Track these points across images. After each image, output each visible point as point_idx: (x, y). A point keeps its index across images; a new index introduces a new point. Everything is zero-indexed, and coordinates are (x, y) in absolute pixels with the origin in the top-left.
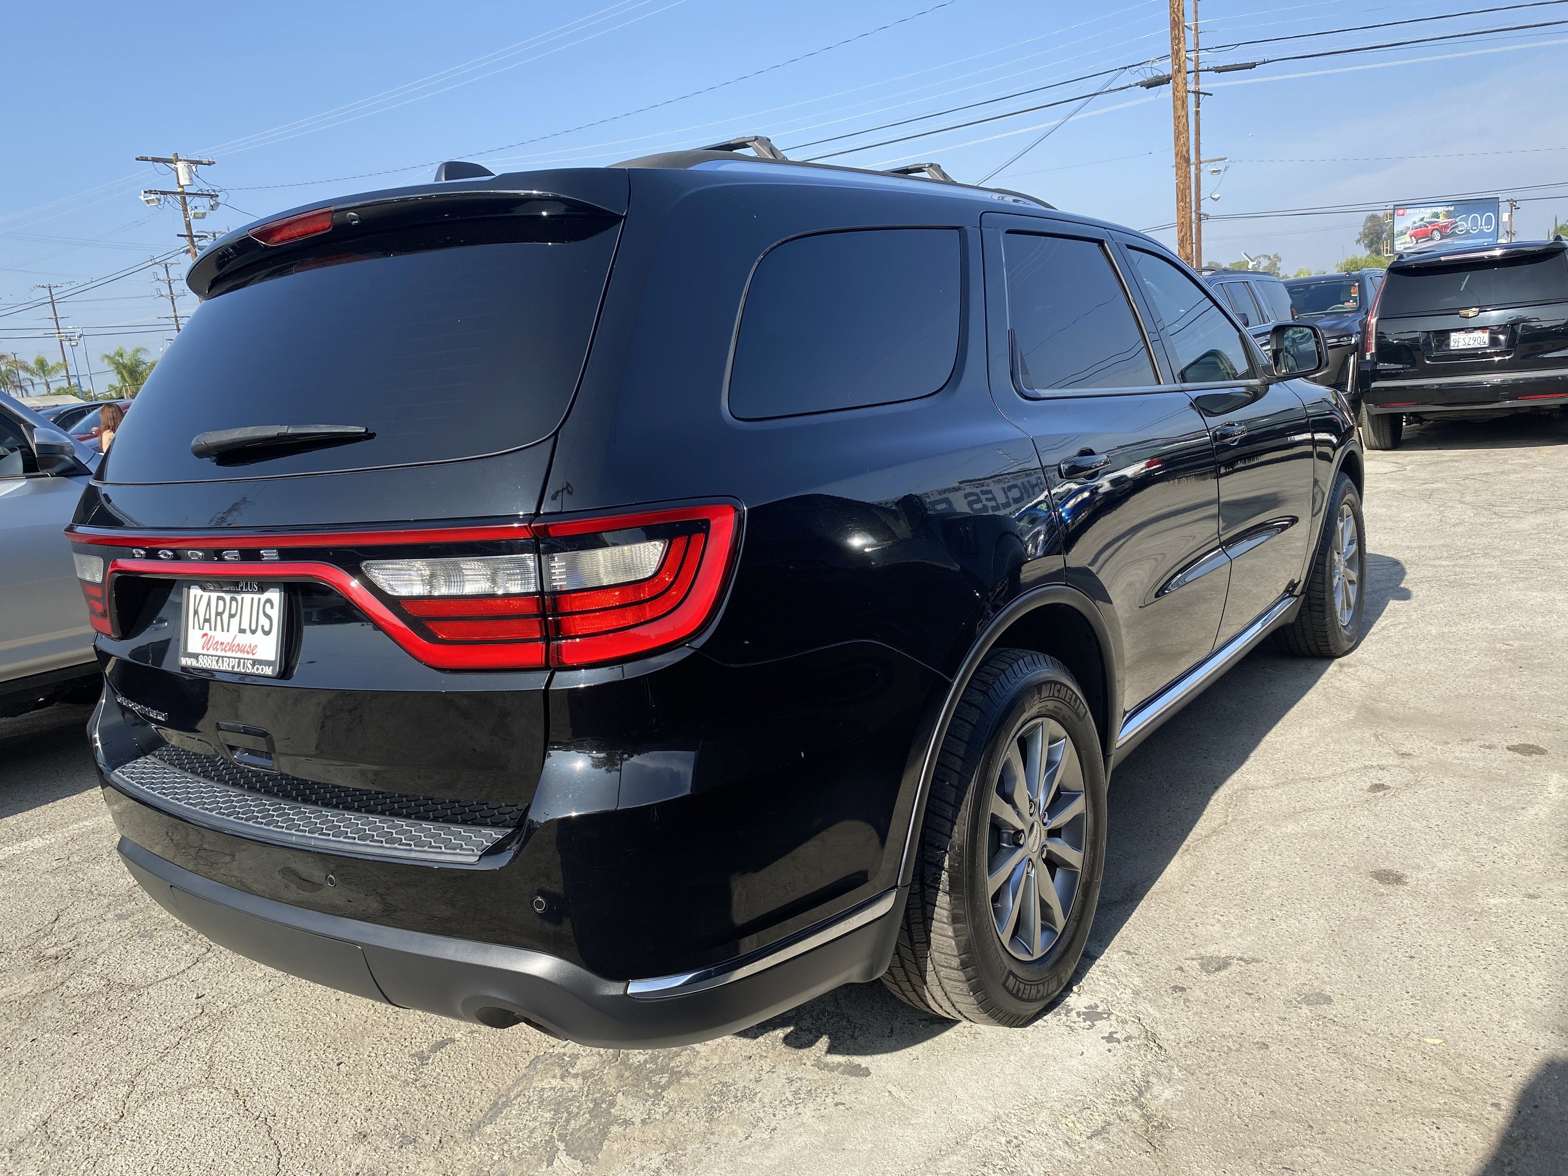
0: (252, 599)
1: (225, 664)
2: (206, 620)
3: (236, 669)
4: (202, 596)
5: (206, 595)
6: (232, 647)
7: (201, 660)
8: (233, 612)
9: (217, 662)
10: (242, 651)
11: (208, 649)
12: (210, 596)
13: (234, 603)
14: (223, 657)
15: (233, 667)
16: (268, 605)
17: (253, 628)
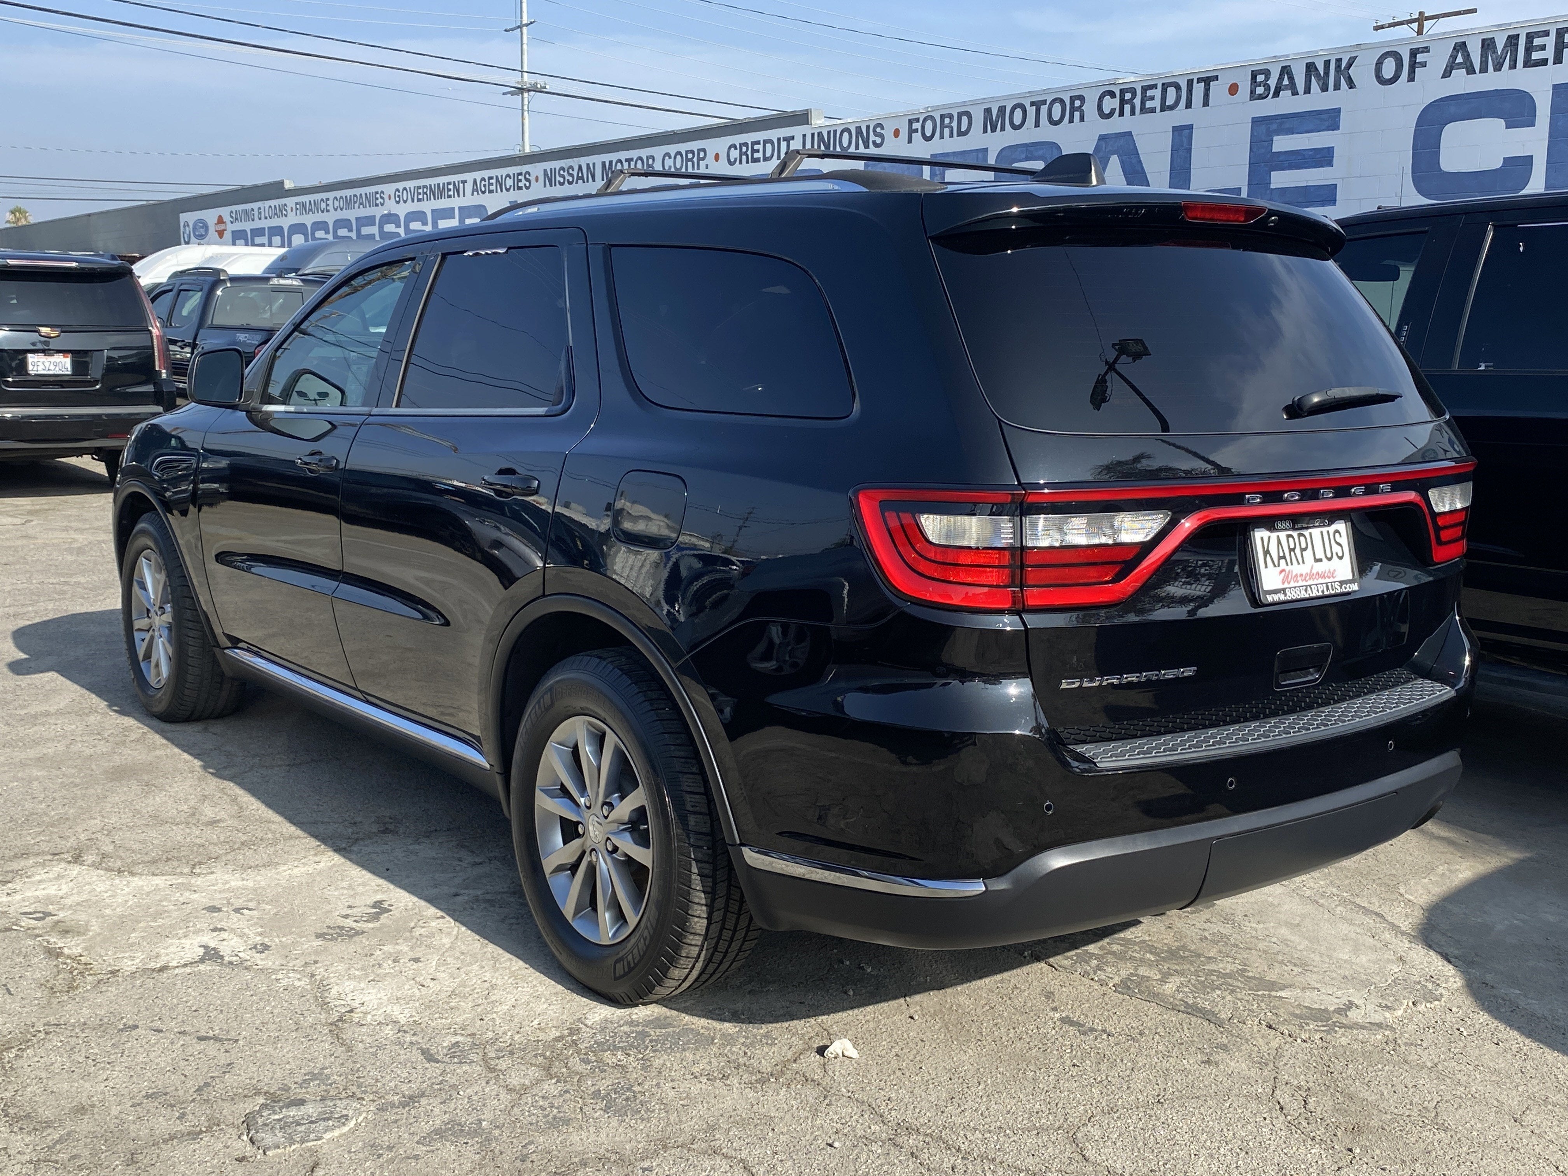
0: (1322, 533)
1: (1315, 591)
2: (1280, 558)
3: (1326, 593)
4: (1269, 538)
5: (1274, 536)
6: (1311, 576)
7: (1288, 594)
8: (1304, 546)
9: (1306, 590)
10: (1324, 577)
11: (1289, 583)
12: (1278, 537)
13: (1302, 538)
14: (1310, 586)
15: (1323, 591)
16: (1337, 535)
17: (1329, 555)
